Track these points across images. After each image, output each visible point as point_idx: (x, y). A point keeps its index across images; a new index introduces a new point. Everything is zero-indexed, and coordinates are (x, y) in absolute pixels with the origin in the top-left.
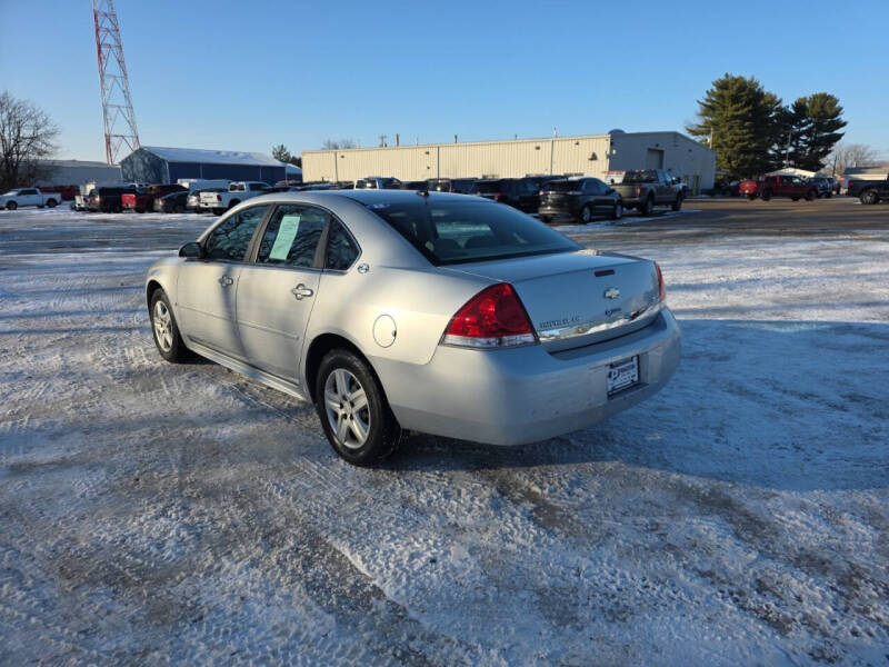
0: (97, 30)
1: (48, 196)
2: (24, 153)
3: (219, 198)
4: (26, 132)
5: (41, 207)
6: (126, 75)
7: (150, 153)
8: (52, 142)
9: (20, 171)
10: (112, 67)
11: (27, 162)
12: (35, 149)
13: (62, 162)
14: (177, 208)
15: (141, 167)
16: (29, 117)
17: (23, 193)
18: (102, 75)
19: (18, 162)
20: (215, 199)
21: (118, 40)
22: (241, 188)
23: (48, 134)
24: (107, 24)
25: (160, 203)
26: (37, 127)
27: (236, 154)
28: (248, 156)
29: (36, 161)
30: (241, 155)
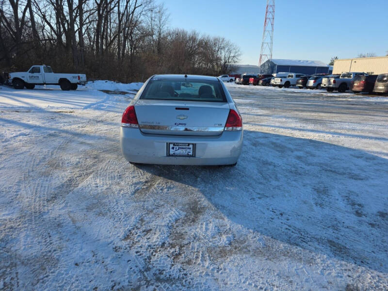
0: (267, 13)
1: (231, 78)
2: (230, 62)
3: (281, 80)
4: (232, 55)
5: (228, 82)
6: (273, 30)
7: (271, 62)
8: (239, 58)
9: (228, 69)
10: (269, 27)
11: (230, 65)
12: (234, 60)
13: (240, 65)
14: (267, 84)
15: (267, 67)
16: (234, 49)
17: (224, 77)
18: (265, 31)
19: (228, 65)
20: (279, 81)
21: (273, 16)
22: (292, 76)
23: (239, 55)
24: (270, 10)
25: (261, 82)
26: (236, 52)
27: (307, 61)
28: (313, 62)
29: (233, 65)
30: (309, 62)
